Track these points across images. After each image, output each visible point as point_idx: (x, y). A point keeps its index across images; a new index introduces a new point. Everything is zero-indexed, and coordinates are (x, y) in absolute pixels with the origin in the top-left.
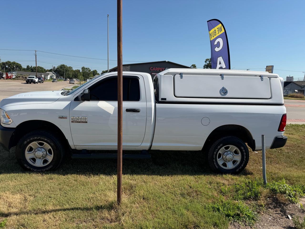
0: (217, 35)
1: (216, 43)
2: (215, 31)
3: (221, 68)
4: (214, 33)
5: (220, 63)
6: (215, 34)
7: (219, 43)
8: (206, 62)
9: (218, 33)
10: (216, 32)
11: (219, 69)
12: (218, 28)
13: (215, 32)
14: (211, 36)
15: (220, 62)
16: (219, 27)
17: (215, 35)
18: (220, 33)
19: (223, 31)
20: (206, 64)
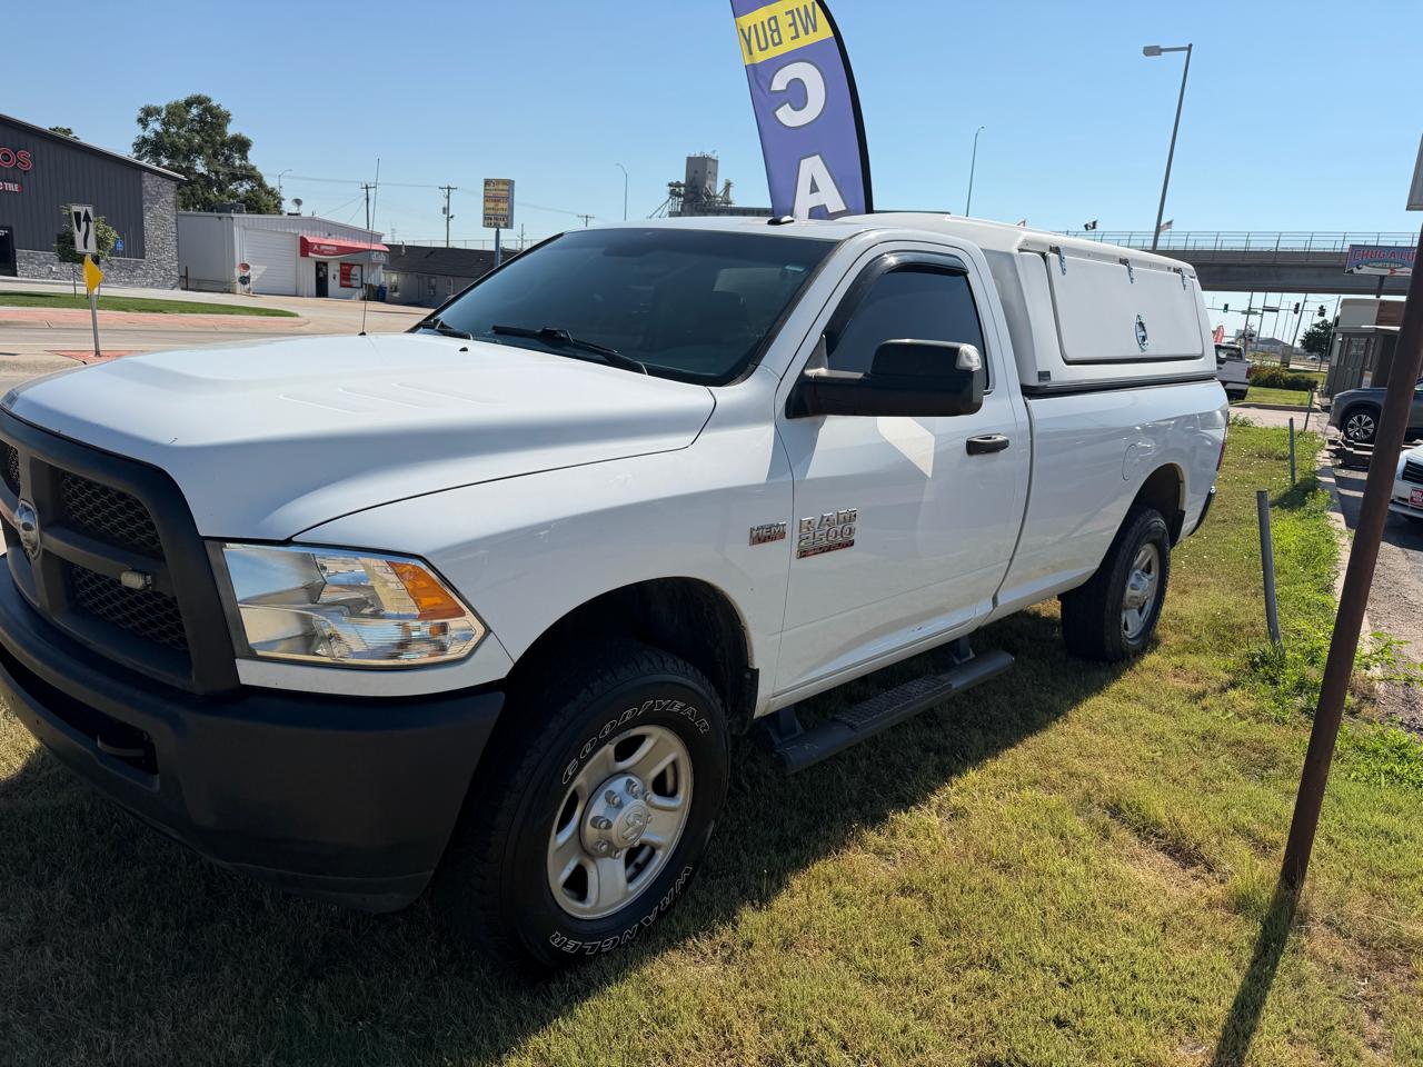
0: (788, 46)
1: (779, 83)
2: (772, 22)
3: (818, 213)
4: (769, 33)
5: (814, 188)
6: (777, 40)
7: (797, 87)
8: (143, 122)
9: (793, 38)
10: (777, 30)
11: (810, 217)
12: (791, 12)
13: (774, 27)
14: (748, 42)
15: (813, 183)
16: (797, 9)
17: (775, 44)
18: (805, 40)
19: (825, 32)
20: (149, 134)
